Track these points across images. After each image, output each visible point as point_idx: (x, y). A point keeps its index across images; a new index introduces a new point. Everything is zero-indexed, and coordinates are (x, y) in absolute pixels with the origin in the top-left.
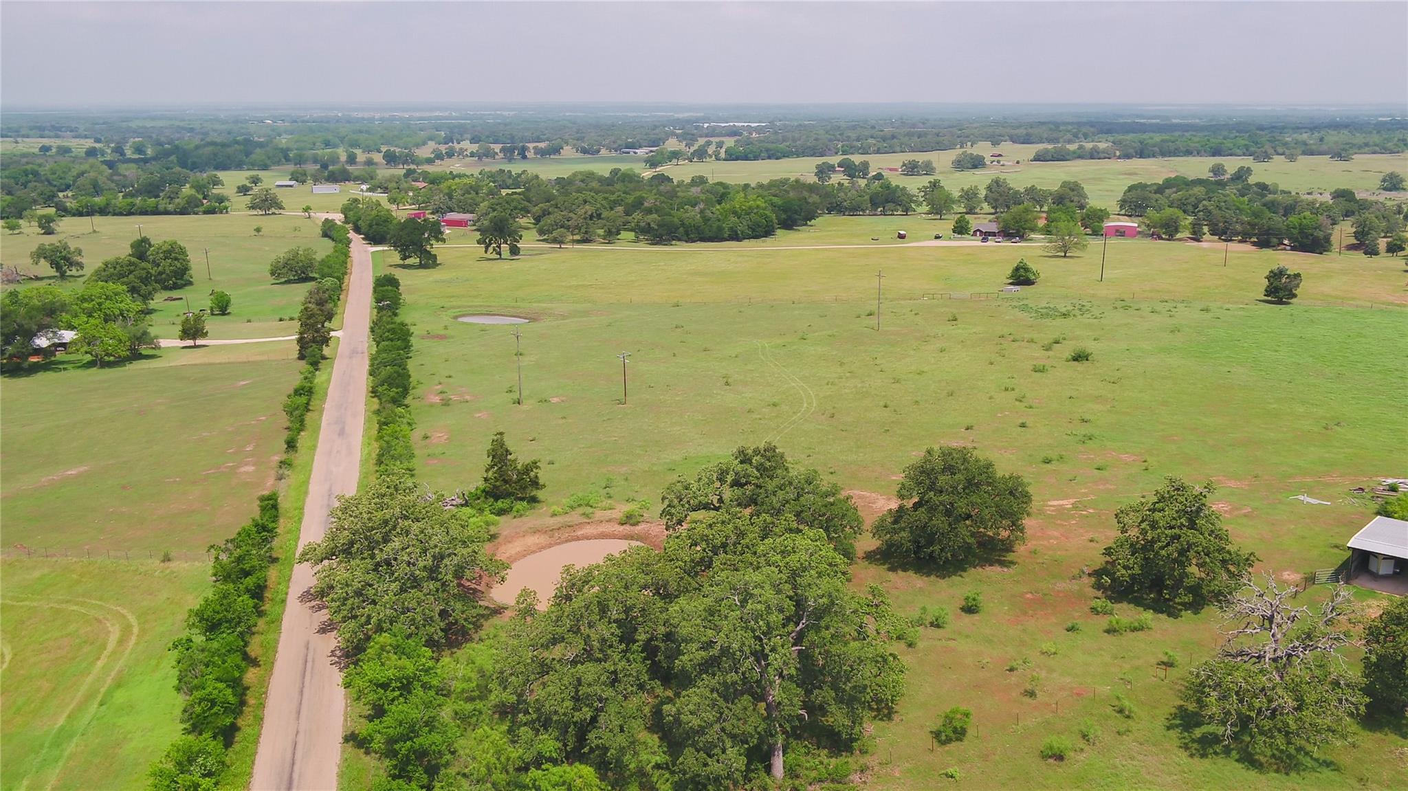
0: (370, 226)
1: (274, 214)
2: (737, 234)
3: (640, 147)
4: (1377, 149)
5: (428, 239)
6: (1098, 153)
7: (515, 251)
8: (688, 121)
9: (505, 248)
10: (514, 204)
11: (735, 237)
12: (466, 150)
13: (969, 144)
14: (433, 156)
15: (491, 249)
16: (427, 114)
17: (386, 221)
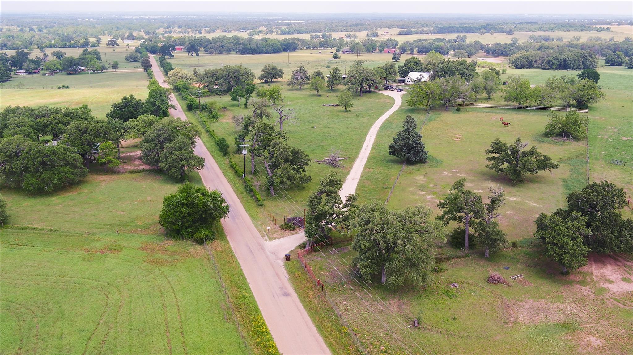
0: (152, 48)
1: (115, 47)
2: (268, 52)
3: (248, 30)
4: (527, 30)
5: (171, 50)
6: (423, 31)
7: (197, 55)
8: (272, 20)
9: (194, 54)
10: (197, 42)
11: (267, 52)
12: (177, 30)
13: (379, 29)
14: (163, 32)
15: (190, 54)
16: (156, 17)
17: (156, 47)
